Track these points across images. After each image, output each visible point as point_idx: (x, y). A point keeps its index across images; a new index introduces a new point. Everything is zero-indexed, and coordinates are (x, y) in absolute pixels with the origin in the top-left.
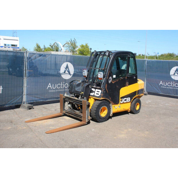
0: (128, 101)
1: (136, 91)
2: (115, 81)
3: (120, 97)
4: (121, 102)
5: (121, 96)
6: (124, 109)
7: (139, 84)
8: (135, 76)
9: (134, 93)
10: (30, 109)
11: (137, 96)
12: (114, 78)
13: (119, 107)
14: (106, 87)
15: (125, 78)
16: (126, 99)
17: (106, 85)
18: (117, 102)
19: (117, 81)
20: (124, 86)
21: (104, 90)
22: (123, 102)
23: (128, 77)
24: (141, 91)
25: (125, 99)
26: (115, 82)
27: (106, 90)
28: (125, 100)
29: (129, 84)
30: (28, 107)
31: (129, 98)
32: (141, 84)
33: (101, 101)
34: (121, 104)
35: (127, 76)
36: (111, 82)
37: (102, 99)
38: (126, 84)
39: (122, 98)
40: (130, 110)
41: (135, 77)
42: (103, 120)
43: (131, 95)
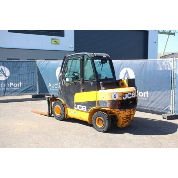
0: (83, 110)
1: (95, 101)
2: (69, 85)
3: (75, 102)
6: (80, 117)
8: (92, 82)
9: (93, 103)
11: (97, 107)
12: (67, 82)
13: (75, 112)
14: (61, 89)
15: (79, 83)
16: (81, 106)
17: (61, 87)
18: (72, 106)
19: (70, 84)
20: (79, 91)
24: (104, 103)
25: (79, 106)
27: (61, 92)
28: (80, 108)
29: (84, 91)
31: (86, 107)
36: (65, 85)
38: (81, 90)
39: (76, 104)
41: (92, 84)
43: (89, 104)
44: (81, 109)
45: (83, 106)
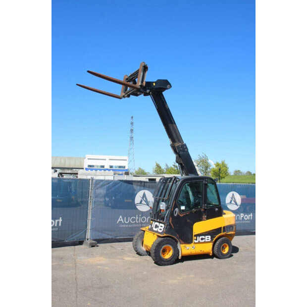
0: (206, 241)
1: (221, 228)
2: (185, 214)
3: (194, 234)
4: (195, 241)
5: (196, 234)
6: (201, 251)
7: (224, 218)
9: (218, 230)
10: (94, 246)
11: (222, 234)
12: (183, 210)
13: (193, 247)
14: (171, 221)
15: (200, 211)
16: (204, 237)
17: (171, 218)
18: (189, 240)
19: (187, 214)
20: (200, 219)
21: (167, 225)
22: (199, 242)
23: (205, 209)
24: (230, 228)
25: (201, 237)
26: (184, 216)
27: (170, 225)
28: (202, 239)
29: (207, 218)
30: (90, 244)
31: (210, 237)
32: (228, 219)
33: (163, 239)
34: (195, 243)
35: (203, 208)
36: (178, 215)
37: (165, 235)
38: (202, 218)
39: (196, 236)
40: (211, 252)
41: (217, 209)
42: (166, 263)
43: (212, 233)
44: (204, 241)
45: (206, 237)
